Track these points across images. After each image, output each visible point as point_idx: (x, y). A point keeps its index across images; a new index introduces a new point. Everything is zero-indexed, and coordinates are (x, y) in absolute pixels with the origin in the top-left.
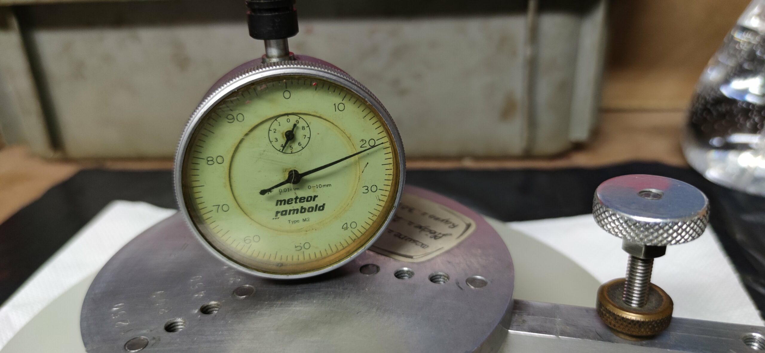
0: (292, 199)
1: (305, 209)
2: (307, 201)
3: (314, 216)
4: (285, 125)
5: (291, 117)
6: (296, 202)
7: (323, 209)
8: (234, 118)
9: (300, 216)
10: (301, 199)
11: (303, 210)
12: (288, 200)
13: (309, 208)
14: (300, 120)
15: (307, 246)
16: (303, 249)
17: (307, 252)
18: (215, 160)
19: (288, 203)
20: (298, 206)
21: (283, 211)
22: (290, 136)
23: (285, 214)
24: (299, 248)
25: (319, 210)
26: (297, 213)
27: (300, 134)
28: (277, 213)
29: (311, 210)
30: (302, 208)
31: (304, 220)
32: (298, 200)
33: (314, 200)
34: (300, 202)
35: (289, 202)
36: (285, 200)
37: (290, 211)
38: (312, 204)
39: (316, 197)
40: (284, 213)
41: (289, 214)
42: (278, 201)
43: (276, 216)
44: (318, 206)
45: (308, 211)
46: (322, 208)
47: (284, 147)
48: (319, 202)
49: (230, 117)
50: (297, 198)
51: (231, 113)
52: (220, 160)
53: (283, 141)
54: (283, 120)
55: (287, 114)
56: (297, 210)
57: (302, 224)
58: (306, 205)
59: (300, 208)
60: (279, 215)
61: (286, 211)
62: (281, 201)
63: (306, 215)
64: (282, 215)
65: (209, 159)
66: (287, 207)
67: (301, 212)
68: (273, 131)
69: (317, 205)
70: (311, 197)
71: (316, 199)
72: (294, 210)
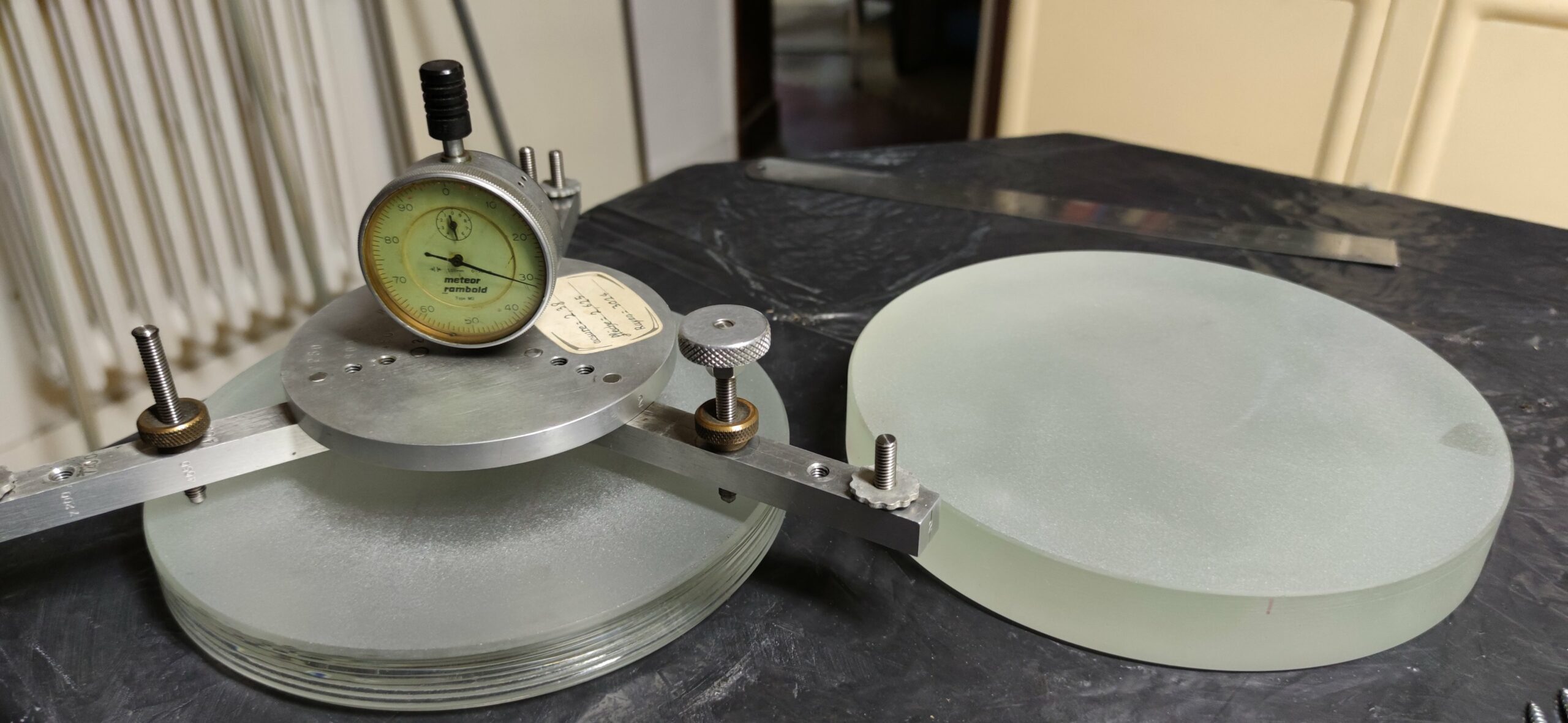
0: (458, 279)
1: (470, 289)
2: (471, 282)
3: (479, 297)
5: (446, 211)
6: (461, 282)
7: (485, 292)
8: (404, 207)
9: (466, 294)
10: (466, 280)
12: (455, 280)
13: (474, 289)
14: (462, 214)
15: (474, 321)
16: (472, 324)
17: (476, 327)
18: (391, 240)
19: (455, 282)
20: (464, 285)
21: (450, 288)
22: (453, 226)
23: (453, 291)
24: (468, 322)
25: (482, 292)
26: (463, 291)
27: (461, 225)
30: (467, 288)
31: (470, 299)
32: (463, 281)
33: (477, 283)
34: (465, 282)
36: (451, 279)
37: (457, 288)
38: (475, 285)
39: (478, 280)
41: (457, 291)
42: (446, 279)
43: (445, 290)
44: (482, 288)
45: (473, 292)
47: (449, 234)
48: (481, 284)
49: (402, 206)
50: (462, 279)
51: (401, 203)
52: (395, 240)
53: (448, 229)
54: (440, 213)
55: (443, 209)
56: (463, 289)
57: (467, 301)
58: (471, 286)
59: (465, 288)
60: (448, 291)
61: (453, 288)
62: (449, 279)
63: (471, 294)
64: (450, 291)
65: (386, 239)
66: (454, 285)
67: (467, 291)
68: (439, 220)
69: (480, 288)
70: (475, 280)
71: (479, 282)
72: (460, 288)
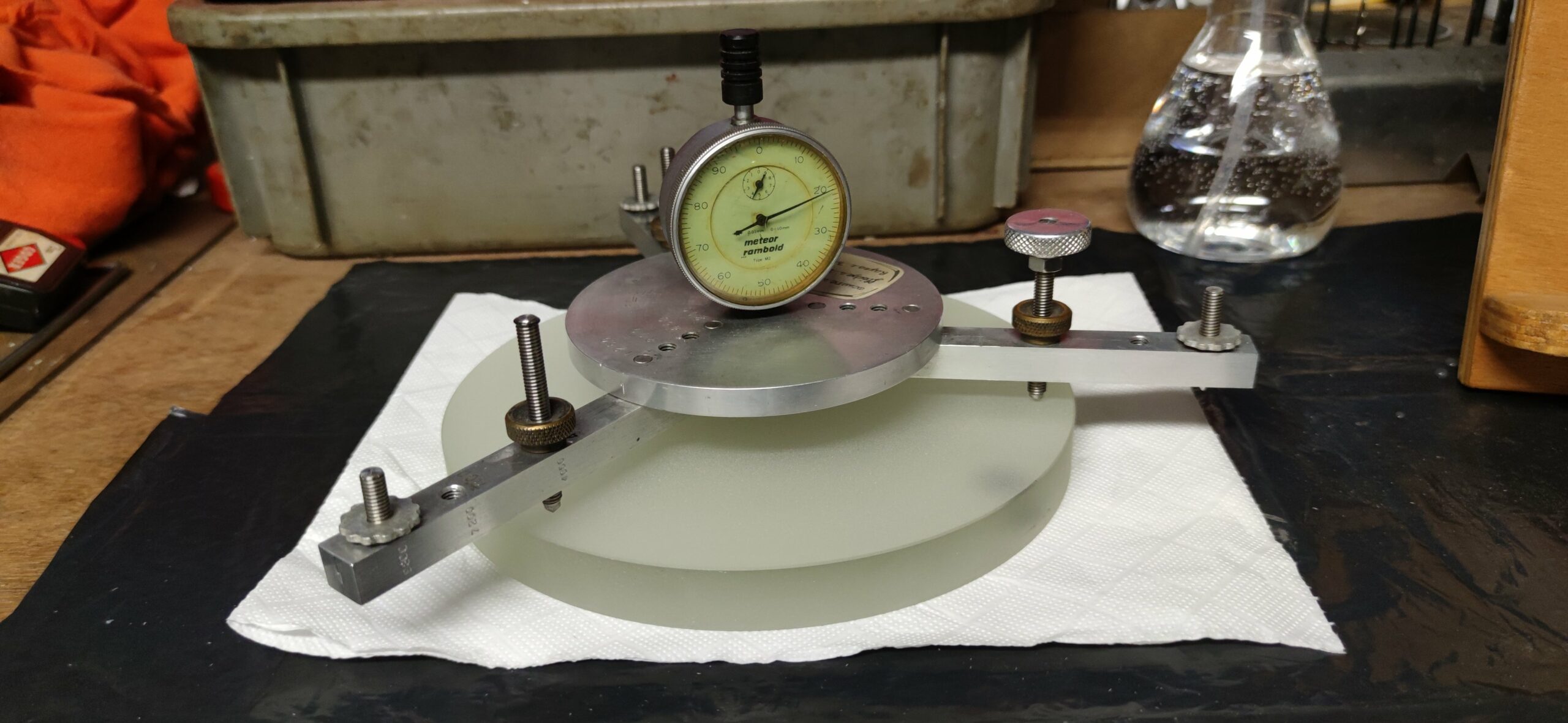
0: (757, 240)
1: (767, 249)
2: (770, 241)
3: (775, 254)
4: (756, 176)
5: (760, 168)
6: (761, 243)
7: (782, 249)
8: (718, 170)
9: (763, 255)
10: (765, 240)
11: (766, 250)
12: (755, 241)
13: (771, 248)
14: (768, 172)
15: (768, 282)
16: (765, 285)
17: (767, 288)
18: (701, 206)
19: (754, 244)
20: (762, 246)
21: (749, 251)
22: (759, 185)
23: (752, 253)
24: (761, 284)
25: (779, 250)
26: (761, 252)
27: (766, 183)
28: (745, 252)
29: (772, 249)
30: (765, 248)
31: (766, 259)
32: (762, 241)
33: (775, 241)
34: (764, 242)
35: (755, 242)
36: (752, 241)
37: (756, 250)
38: (773, 244)
39: (776, 237)
40: (750, 252)
41: (755, 253)
42: (746, 242)
43: (744, 254)
44: (778, 246)
45: (770, 251)
46: (780, 248)
47: (755, 195)
48: (778, 243)
49: (716, 169)
50: (761, 239)
51: (716, 166)
52: (705, 205)
53: (754, 189)
54: (754, 171)
55: (759, 167)
56: (761, 250)
58: (769, 245)
59: (763, 248)
60: (747, 254)
61: (752, 251)
62: (749, 242)
63: (769, 254)
64: (749, 254)
65: (697, 205)
66: (754, 247)
67: (764, 252)
68: (746, 181)
70: (773, 238)
71: (777, 240)
72: (759, 250)
